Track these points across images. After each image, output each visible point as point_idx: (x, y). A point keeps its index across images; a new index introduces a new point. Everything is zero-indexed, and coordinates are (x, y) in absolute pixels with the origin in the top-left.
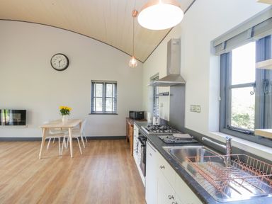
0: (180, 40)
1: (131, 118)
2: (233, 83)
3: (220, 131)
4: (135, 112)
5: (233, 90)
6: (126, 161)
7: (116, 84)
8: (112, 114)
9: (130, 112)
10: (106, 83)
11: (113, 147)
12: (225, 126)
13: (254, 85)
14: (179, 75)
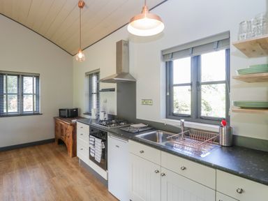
0: (128, 42)
1: (62, 117)
2: (175, 83)
3: (167, 118)
4: (68, 110)
5: (175, 88)
6: (67, 164)
7: (38, 77)
8: (34, 114)
9: (60, 110)
10: (23, 76)
11: (41, 154)
12: (170, 114)
13: (191, 84)
14: (128, 73)
